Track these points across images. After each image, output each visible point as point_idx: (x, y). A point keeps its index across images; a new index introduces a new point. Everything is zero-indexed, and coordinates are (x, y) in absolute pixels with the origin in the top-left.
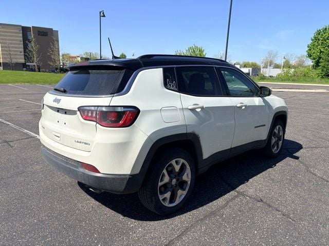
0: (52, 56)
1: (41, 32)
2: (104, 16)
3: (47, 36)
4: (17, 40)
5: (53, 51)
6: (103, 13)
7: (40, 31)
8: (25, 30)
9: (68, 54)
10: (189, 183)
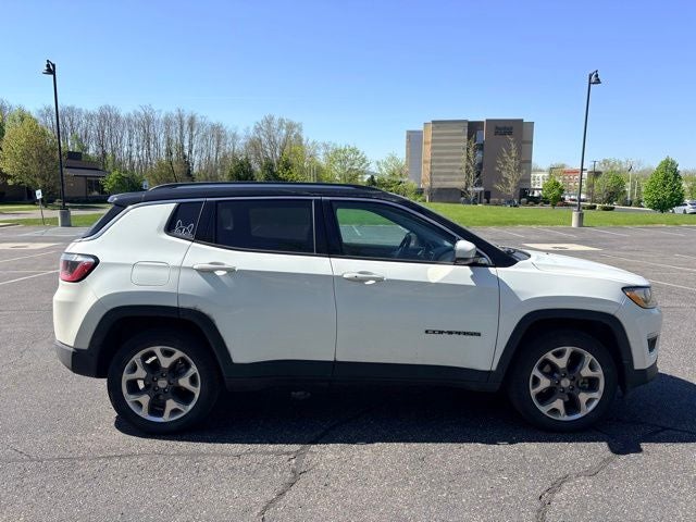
0: (504, 174)
1: (500, 129)
2: (598, 81)
3: (512, 135)
4: (459, 147)
5: (505, 163)
6: (597, 76)
7: (499, 126)
8: (473, 128)
9: (563, 166)
10: (197, 396)
